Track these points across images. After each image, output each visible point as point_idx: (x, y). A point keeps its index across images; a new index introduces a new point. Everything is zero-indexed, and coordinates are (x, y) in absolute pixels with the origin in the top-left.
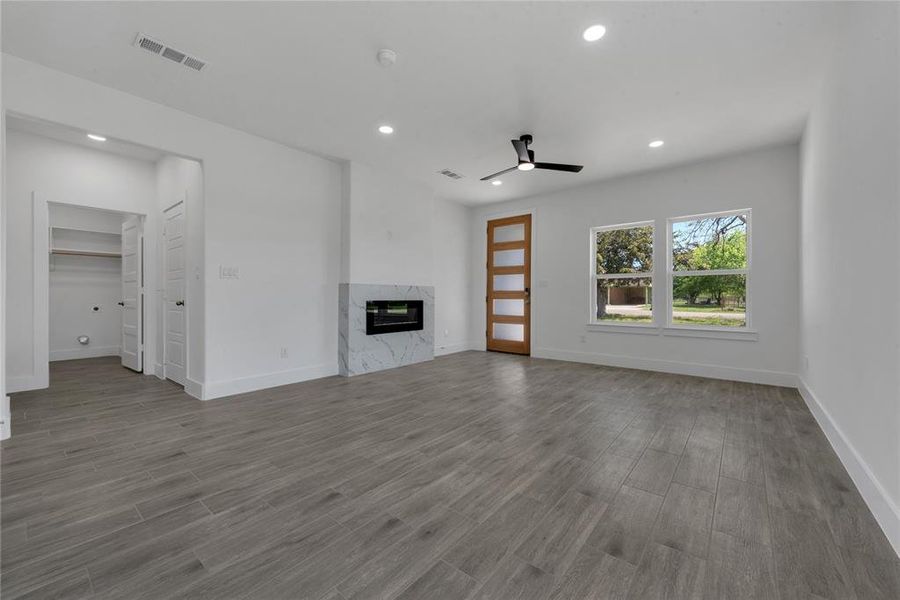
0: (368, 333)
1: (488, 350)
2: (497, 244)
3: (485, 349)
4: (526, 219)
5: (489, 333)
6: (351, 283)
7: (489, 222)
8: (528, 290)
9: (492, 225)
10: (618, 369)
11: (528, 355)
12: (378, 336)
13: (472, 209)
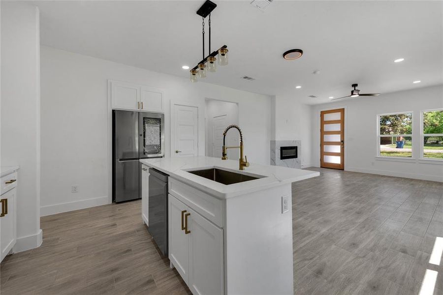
0: (281, 159)
1: (321, 167)
2: (326, 121)
3: (320, 167)
4: (342, 111)
5: (322, 160)
6: (276, 140)
7: (321, 112)
8: (343, 141)
9: (323, 113)
10: (394, 177)
11: (343, 170)
12: (284, 160)
13: (313, 107)
